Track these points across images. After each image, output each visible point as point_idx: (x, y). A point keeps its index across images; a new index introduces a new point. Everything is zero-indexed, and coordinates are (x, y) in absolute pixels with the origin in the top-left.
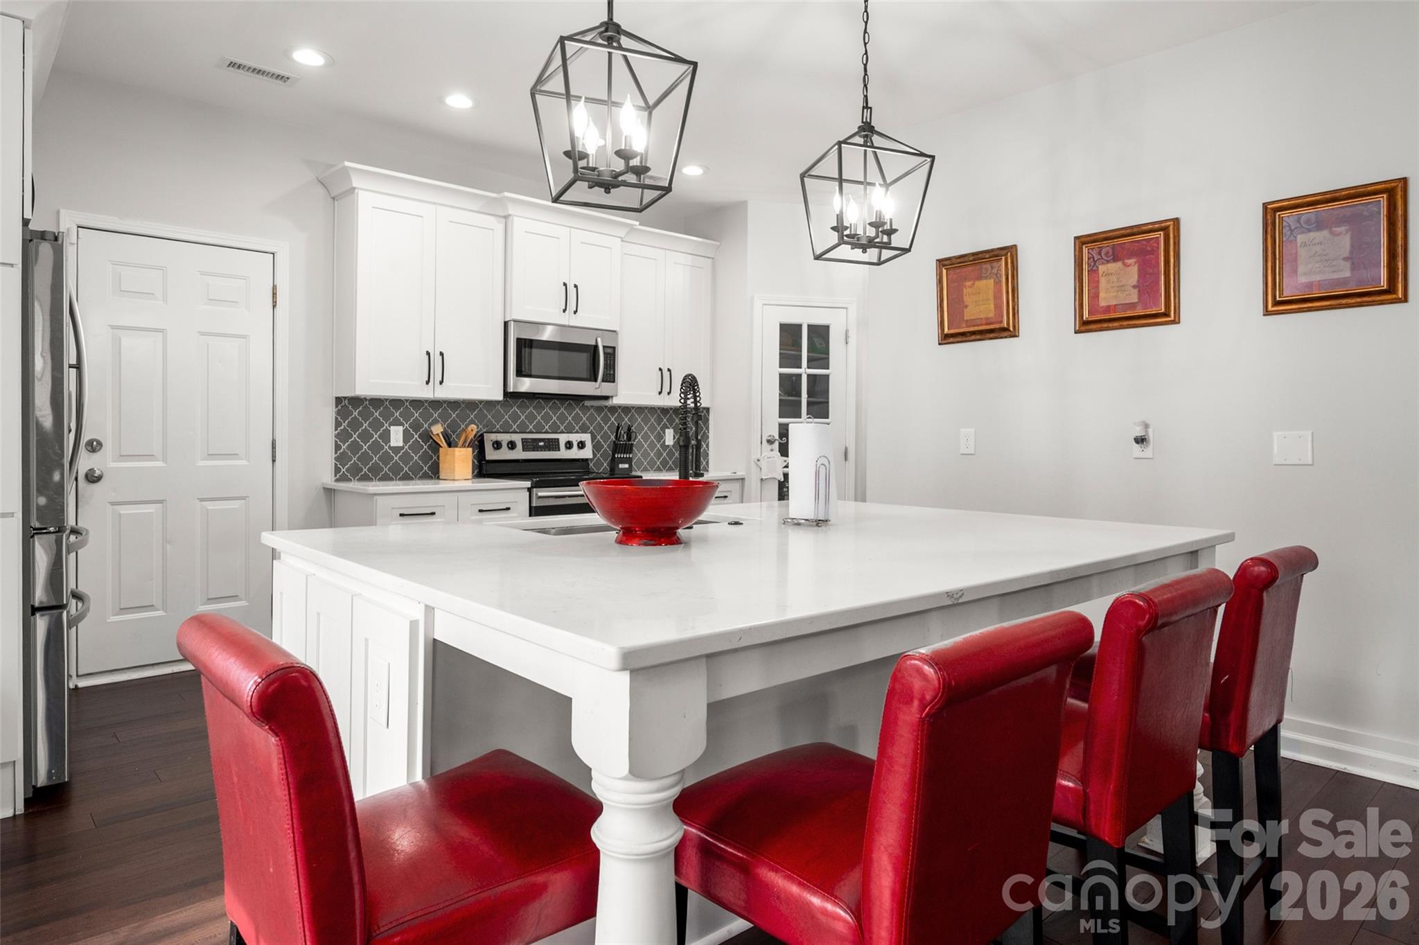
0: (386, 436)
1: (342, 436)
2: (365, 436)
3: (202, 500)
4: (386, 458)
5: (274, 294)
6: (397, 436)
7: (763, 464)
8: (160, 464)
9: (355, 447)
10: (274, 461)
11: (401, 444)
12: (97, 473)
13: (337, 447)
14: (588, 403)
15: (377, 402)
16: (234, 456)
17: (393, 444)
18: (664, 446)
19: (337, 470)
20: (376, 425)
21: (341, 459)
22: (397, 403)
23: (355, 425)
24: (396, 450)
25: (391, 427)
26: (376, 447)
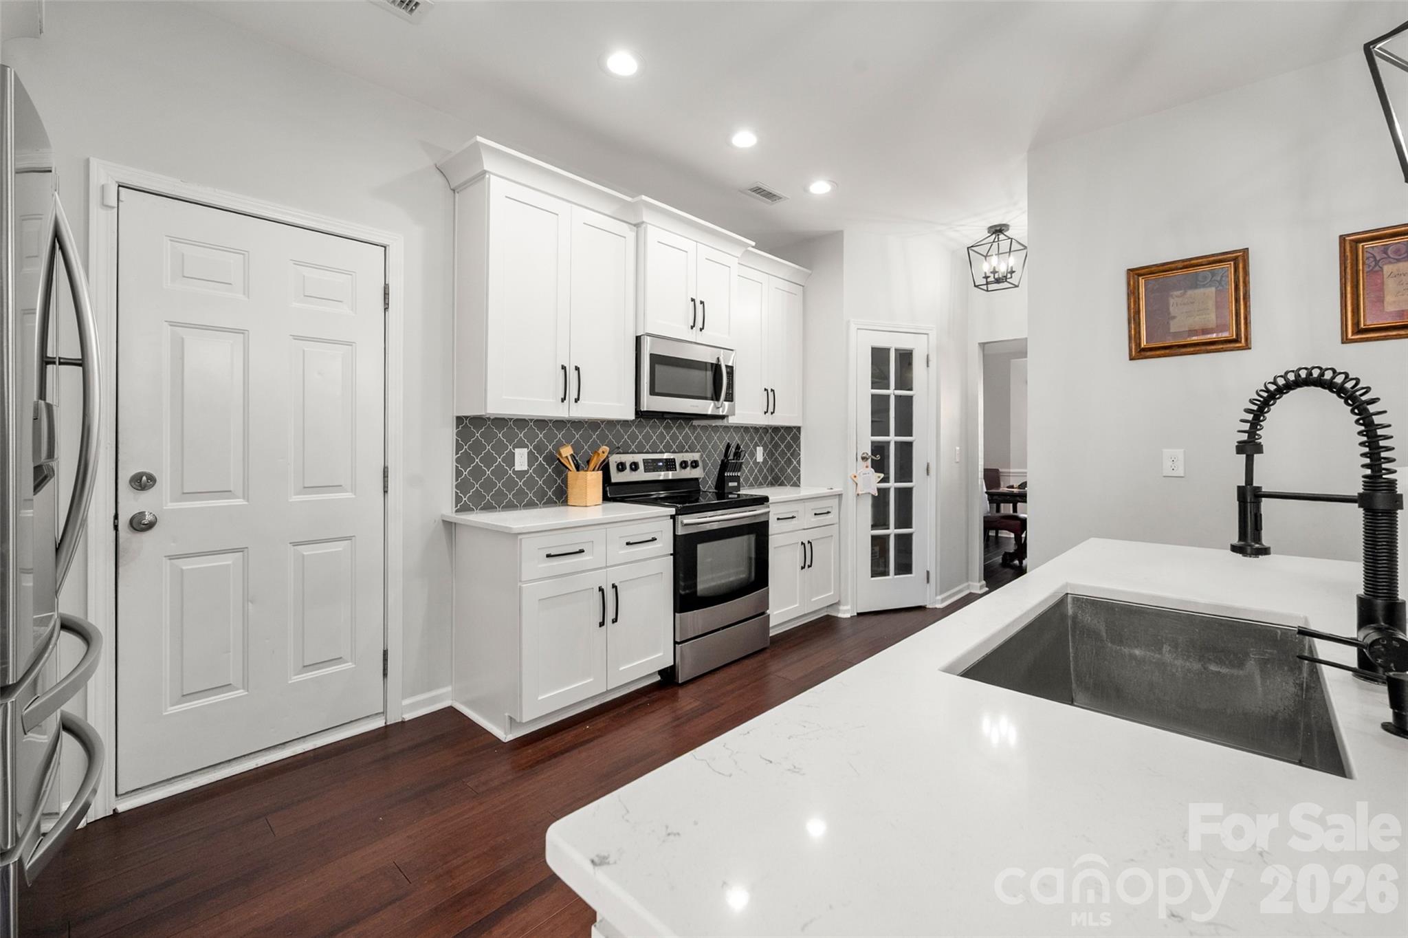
0: (510, 459)
1: (463, 460)
2: (488, 460)
3: (296, 544)
4: (510, 484)
5: (386, 294)
6: (521, 459)
7: (859, 480)
8: (240, 502)
9: (477, 473)
10: (385, 492)
11: (525, 468)
12: (148, 518)
13: (458, 473)
14: (696, 423)
15: (500, 422)
16: (338, 487)
17: (517, 468)
18: (756, 463)
19: (458, 499)
20: (500, 448)
21: (462, 486)
22: (521, 422)
23: (477, 448)
24: (521, 474)
25: (516, 449)
26: (500, 473)
